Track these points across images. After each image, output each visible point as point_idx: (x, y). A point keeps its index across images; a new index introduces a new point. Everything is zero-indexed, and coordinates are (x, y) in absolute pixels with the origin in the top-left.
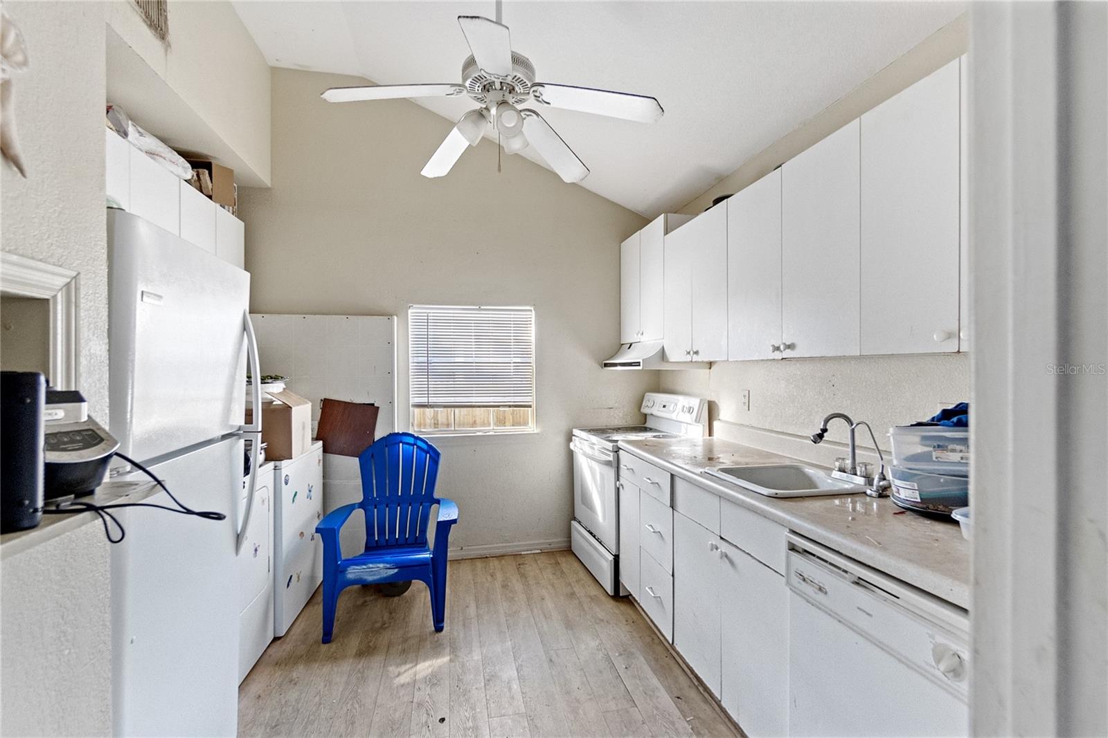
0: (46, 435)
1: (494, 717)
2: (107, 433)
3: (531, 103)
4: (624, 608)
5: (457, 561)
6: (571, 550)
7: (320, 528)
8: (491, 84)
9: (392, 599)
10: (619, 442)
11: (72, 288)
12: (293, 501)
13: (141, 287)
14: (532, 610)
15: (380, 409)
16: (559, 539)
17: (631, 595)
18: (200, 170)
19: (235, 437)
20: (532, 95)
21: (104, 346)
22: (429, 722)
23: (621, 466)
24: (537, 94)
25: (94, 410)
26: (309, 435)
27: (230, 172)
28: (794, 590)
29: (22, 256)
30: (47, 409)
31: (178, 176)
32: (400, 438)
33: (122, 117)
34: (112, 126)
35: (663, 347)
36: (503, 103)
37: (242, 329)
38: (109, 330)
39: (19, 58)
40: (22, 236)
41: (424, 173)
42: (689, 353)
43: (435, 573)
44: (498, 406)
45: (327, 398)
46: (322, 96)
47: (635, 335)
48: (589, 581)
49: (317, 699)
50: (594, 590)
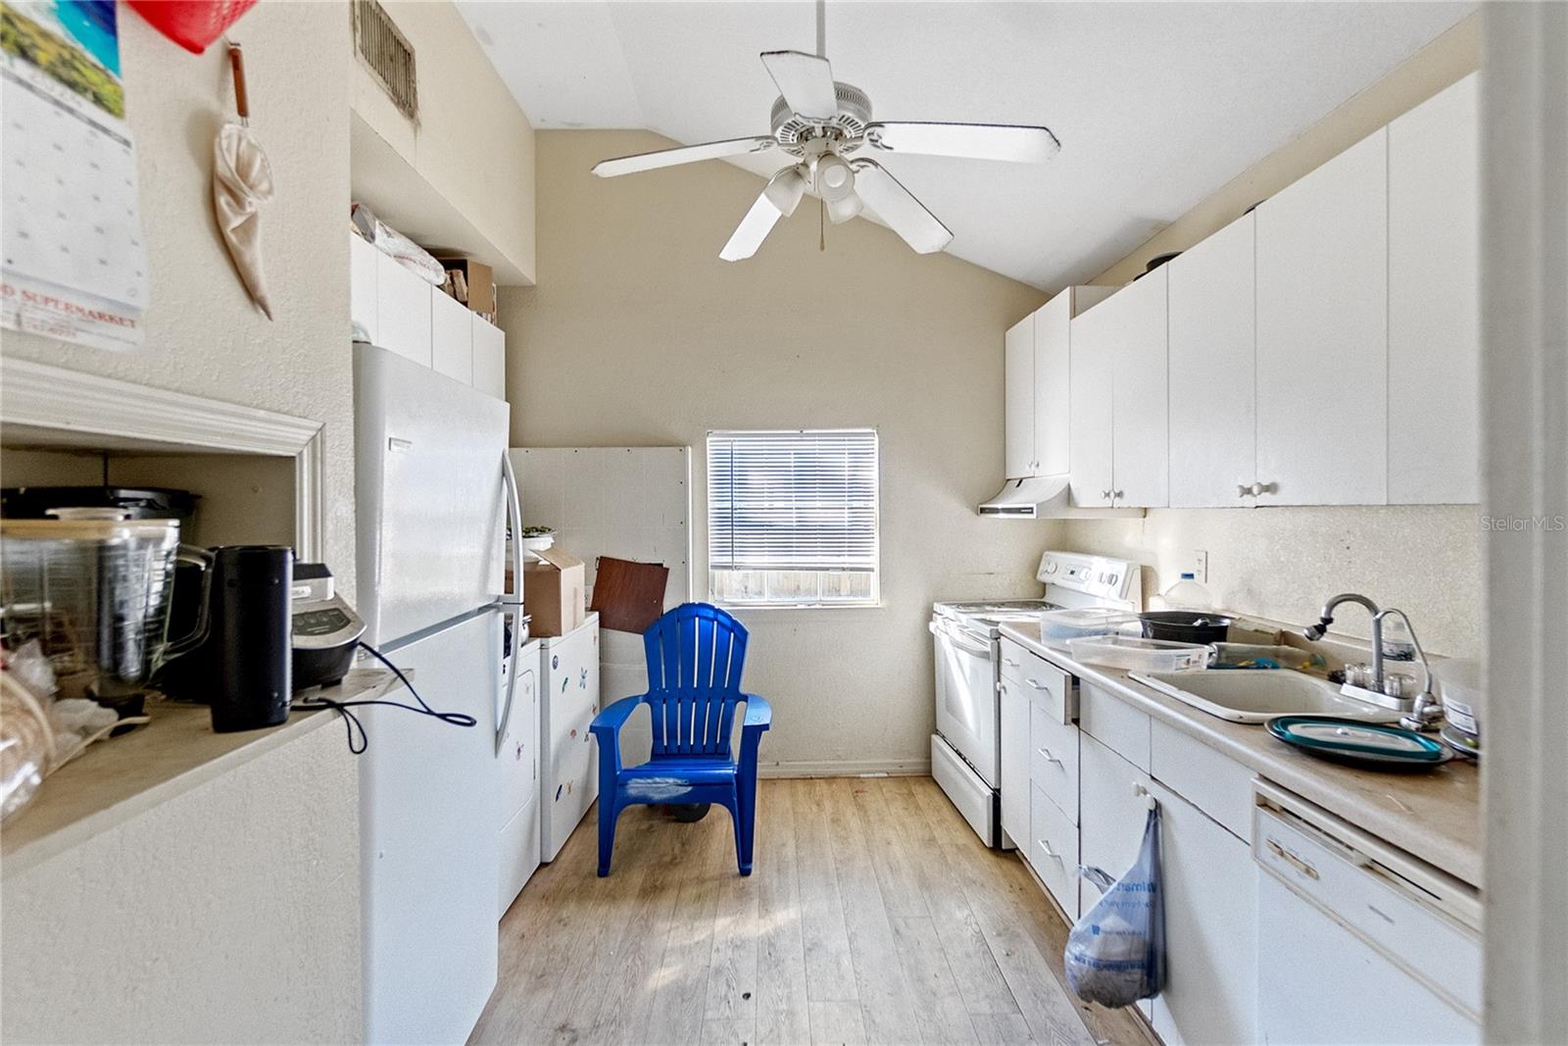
0: (293, 616)
1: (817, 1001)
2: (353, 613)
3: (865, 149)
4: (1007, 866)
5: (771, 781)
6: (931, 776)
7: (595, 727)
8: (810, 130)
9: (685, 825)
10: (1000, 625)
11: (317, 442)
12: (563, 689)
13: (389, 432)
14: (872, 858)
15: (670, 572)
16: (915, 760)
17: (1018, 849)
18: (454, 271)
19: (492, 611)
20: (866, 139)
21: (350, 506)
22: (729, 995)
23: (1003, 660)
24: (875, 137)
25: (340, 586)
26: (582, 605)
27: (488, 269)
28: (1265, 867)
29: (269, 410)
30: (294, 586)
31: (429, 282)
32: (695, 610)
33: (369, 217)
34: (358, 231)
35: (1069, 485)
36: (827, 155)
37: (501, 474)
38: (356, 488)
39: (264, 186)
40: (269, 387)
41: (723, 255)
42: (1108, 495)
43: (741, 797)
44: (827, 569)
45: (605, 555)
46: (593, 172)
47: (1027, 467)
48: (958, 825)
49: (591, 947)
50: (962, 837)
